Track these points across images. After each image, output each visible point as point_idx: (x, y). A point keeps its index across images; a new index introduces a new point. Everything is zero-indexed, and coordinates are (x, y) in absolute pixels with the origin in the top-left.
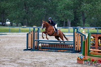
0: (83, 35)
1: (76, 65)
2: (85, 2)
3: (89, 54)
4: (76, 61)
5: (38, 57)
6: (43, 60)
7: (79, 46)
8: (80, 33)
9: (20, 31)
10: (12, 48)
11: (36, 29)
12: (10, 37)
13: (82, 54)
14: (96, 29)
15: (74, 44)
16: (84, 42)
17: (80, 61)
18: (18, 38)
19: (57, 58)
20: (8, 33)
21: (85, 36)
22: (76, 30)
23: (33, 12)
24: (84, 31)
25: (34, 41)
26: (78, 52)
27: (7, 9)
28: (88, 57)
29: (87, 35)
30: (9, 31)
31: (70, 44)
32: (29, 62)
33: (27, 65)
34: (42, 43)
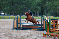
0: (47, 20)
1: (42, 38)
2: (48, 1)
3: (50, 32)
4: (42, 36)
5: (20, 33)
6: (23, 35)
7: (44, 27)
8: (44, 19)
9: (9, 18)
10: (5, 28)
11: (19, 17)
12: (4, 22)
13: (46, 32)
14: (54, 17)
15: (41, 26)
16: (47, 24)
17: (45, 35)
18: (8, 22)
19: (31, 34)
20: (3, 19)
21: (48, 21)
22: (42, 17)
23: (17, 7)
24: (47, 18)
25: (18, 24)
26: (44, 30)
27: (2, 5)
28: (49, 33)
29: (49, 21)
30: (3, 18)
31: (39, 26)
32: (15, 36)
33: (14, 38)
34: (22, 25)
